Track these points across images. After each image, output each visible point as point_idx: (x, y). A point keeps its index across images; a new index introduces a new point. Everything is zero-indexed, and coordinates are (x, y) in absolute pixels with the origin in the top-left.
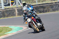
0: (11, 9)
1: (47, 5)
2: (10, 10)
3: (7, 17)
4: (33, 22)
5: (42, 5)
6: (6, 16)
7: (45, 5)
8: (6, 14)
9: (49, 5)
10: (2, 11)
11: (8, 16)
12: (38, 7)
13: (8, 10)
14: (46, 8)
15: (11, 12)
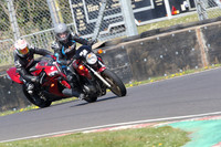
0: (173, 33)
3: (154, 75)
6: (150, 71)
8: (149, 61)
10: (130, 46)
11: (159, 71)
13: (158, 36)
15: (174, 46)
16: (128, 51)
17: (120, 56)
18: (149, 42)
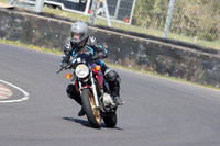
1: (193, 51)
2: (56, 23)
3: (35, 44)
4: (94, 86)
5: (173, 46)
6: (34, 40)
7: (185, 49)
8: (36, 33)
9: (199, 53)
10: (28, 17)
11: (39, 43)
12: (157, 45)
13: (50, 19)
14: (185, 62)
15: (57, 31)
16: (26, 20)
17: (18, 20)
18: (41, 20)
